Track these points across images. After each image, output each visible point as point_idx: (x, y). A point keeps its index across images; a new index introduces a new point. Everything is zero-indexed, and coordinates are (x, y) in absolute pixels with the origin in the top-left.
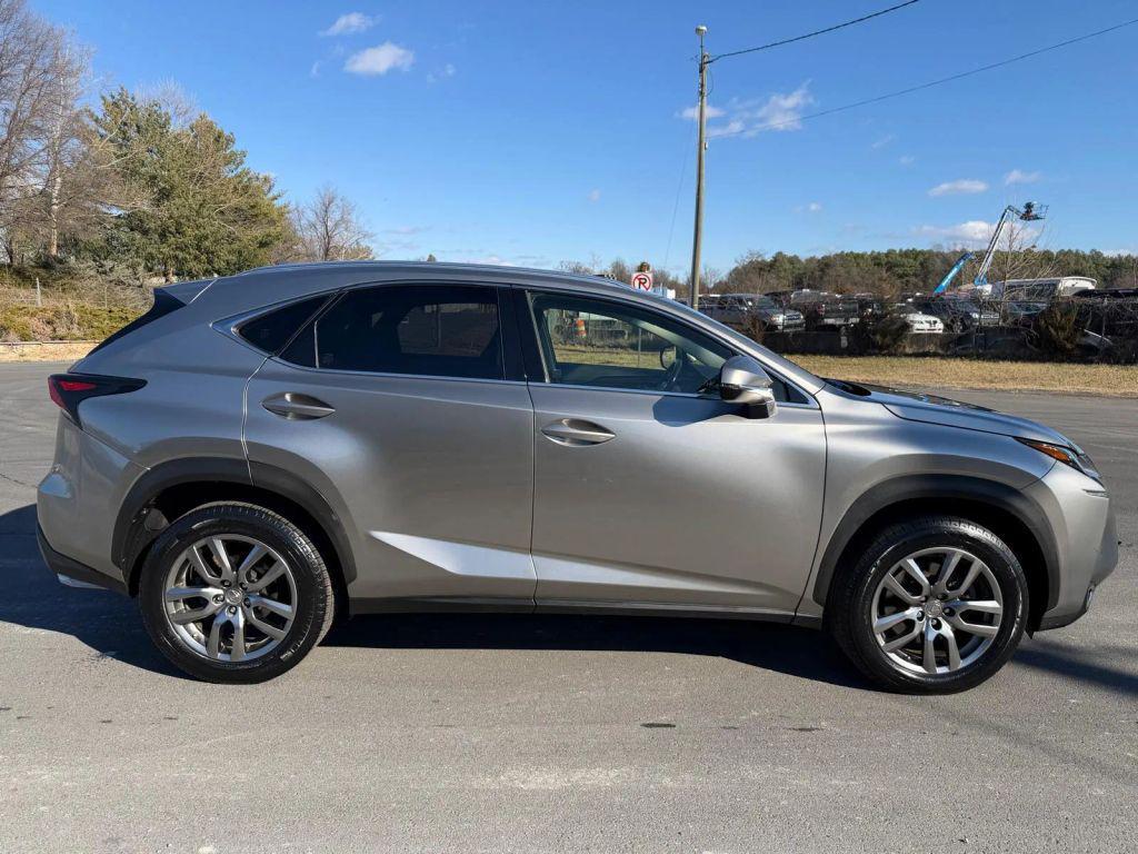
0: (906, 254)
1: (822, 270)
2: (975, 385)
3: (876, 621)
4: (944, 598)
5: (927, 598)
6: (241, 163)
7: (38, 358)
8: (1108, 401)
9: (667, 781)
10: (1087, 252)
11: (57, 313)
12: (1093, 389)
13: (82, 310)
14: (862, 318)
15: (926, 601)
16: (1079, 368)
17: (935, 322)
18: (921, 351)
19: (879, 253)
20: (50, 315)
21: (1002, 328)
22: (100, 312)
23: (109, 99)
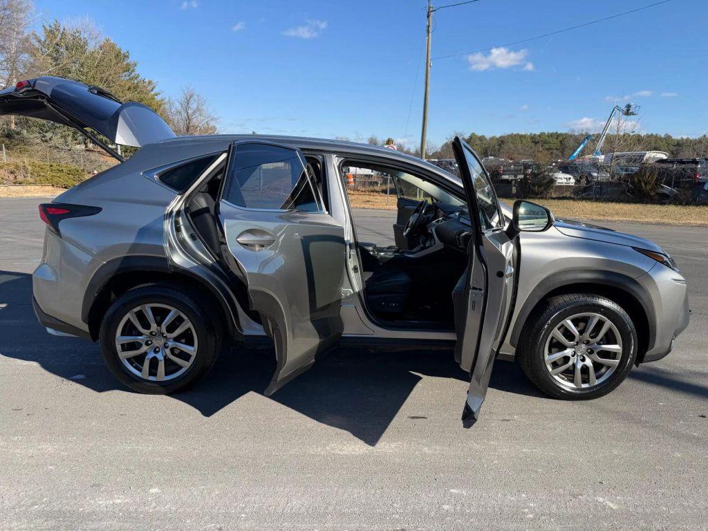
0: (551, 135)
1: (500, 145)
2: (595, 217)
3: (547, 357)
4: (588, 343)
5: (577, 343)
6: (133, 71)
7: (6, 195)
8: (675, 228)
9: (426, 449)
10: (663, 136)
11: (17, 167)
12: (666, 220)
13: (33, 165)
14: (526, 175)
15: (577, 345)
16: (657, 207)
17: (570, 178)
18: (561, 196)
19: (535, 135)
20: (12, 168)
21: (611, 183)
22: (44, 167)
23: (48, 28)
